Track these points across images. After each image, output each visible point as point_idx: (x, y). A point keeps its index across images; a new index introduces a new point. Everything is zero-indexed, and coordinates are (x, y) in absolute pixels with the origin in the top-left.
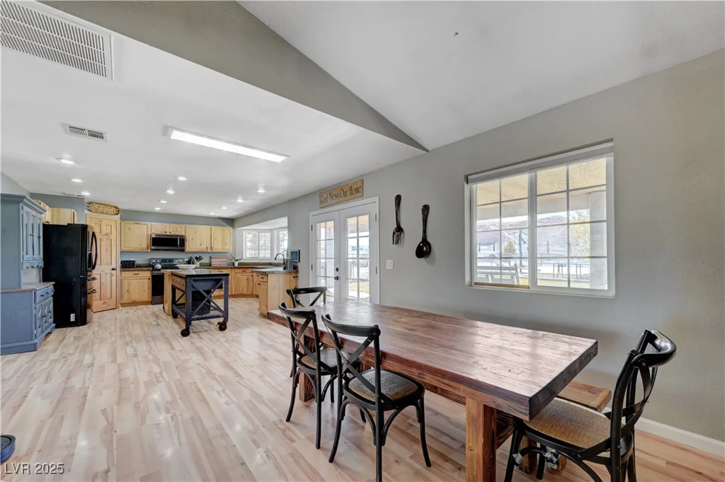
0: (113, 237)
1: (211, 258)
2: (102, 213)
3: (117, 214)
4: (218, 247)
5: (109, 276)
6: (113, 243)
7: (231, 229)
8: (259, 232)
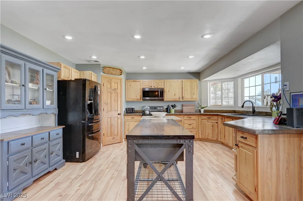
0: (119, 91)
1: (182, 106)
2: (112, 74)
3: (121, 75)
4: (187, 97)
5: (116, 119)
6: (119, 95)
7: (197, 81)
8: (222, 82)
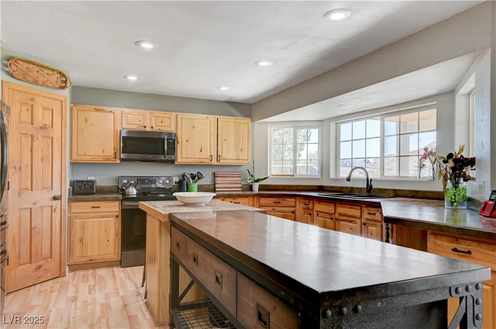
0: (56, 132)
1: (214, 175)
2: (36, 82)
3: (63, 88)
4: (229, 155)
5: (47, 212)
6: (57, 145)
7: (248, 120)
8: (296, 128)
